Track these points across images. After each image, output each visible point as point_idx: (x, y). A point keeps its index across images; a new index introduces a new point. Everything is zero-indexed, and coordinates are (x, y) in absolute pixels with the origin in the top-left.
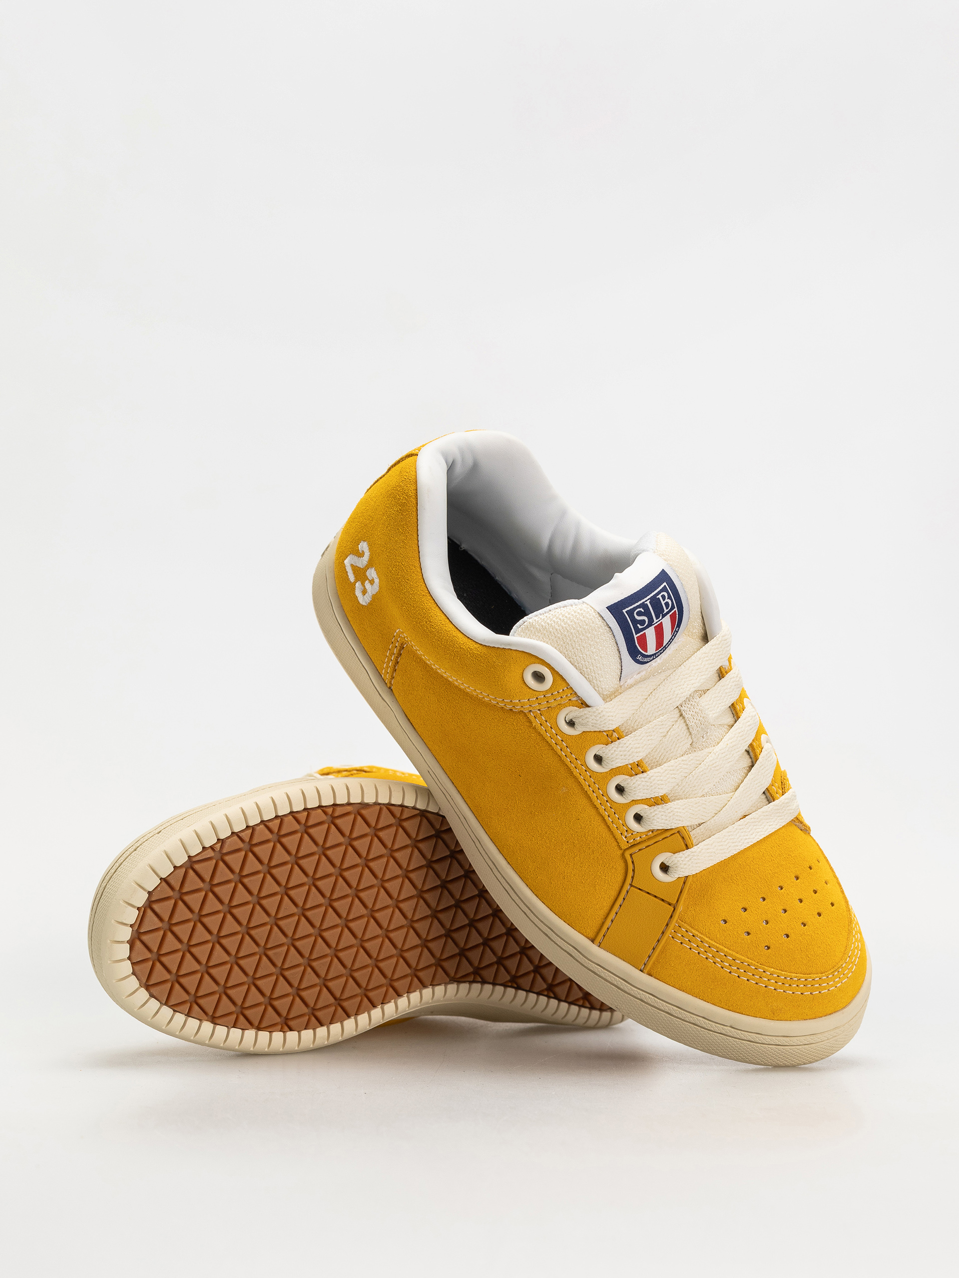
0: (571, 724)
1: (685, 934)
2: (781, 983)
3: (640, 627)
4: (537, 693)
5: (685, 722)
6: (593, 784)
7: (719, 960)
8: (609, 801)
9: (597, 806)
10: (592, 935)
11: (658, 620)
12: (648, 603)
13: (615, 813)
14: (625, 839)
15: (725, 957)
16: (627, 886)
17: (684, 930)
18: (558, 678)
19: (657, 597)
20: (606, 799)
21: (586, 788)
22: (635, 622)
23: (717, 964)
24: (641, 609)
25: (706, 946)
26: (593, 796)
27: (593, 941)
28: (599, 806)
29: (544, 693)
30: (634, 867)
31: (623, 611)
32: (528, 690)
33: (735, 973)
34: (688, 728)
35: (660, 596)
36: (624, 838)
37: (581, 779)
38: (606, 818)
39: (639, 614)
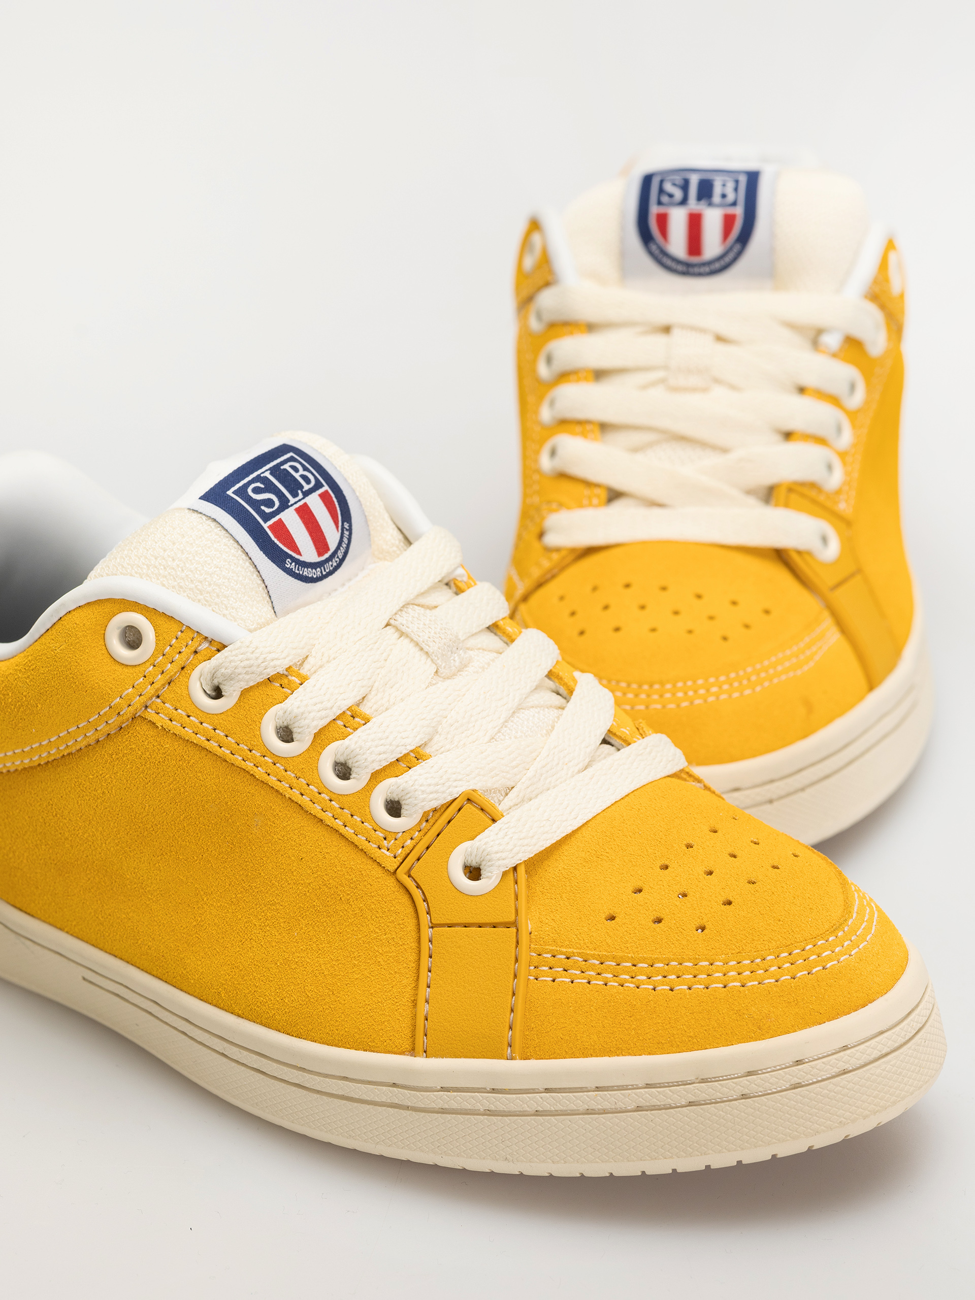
0: (217, 693)
1: (552, 961)
2: (748, 973)
3: (268, 510)
4: (142, 668)
5: (412, 640)
6: (295, 781)
7: (627, 977)
8: (333, 797)
9: (318, 815)
10: (407, 1045)
11: (297, 499)
12: (267, 474)
13: (352, 816)
14: (388, 853)
15: (634, 968)
16: (426, 932)
17: (549, 956)
18: (161, 621)
19: (282, 467)
20: (327, 798)
21: (288, 793)
22: (256, 504)
23: (626, 985)
24: (258, 484)
25: (594, 965)
26: (305, 801)
27: (412, 1052)
28: (321, 815)
29: (152, 661)
30: (423, 893)
31: (228, 493)
32: (126, 670)
33: (663, 985)
34: (422, 649)
35: (286, 466)
36: (385, 852)
37: (272, 780)
38: (342, 830)
39: (257, 491)
